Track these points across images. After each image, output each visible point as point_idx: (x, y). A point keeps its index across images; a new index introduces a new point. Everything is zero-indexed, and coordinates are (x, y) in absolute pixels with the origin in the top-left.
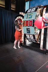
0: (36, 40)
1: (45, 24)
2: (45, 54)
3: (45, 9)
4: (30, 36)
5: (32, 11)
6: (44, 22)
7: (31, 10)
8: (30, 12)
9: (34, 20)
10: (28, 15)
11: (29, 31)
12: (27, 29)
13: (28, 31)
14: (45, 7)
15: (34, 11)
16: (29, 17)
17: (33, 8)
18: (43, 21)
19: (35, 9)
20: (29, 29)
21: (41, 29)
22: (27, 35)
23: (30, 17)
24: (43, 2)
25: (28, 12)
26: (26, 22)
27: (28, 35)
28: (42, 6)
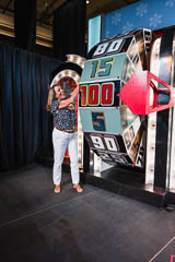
0: (127, 157)
1: (161, 98)
2: (164, 211)
3: (158, 41)
4: (107, 140)
5: (111, 50)
6: (155, 89)
7: (106, 45)
8: (105, 54)
9: (117, 83)
10: (95, 64)
11: (102, 122)
12: (95, 115)
13: (98, 124)
14: (156, 34)
15: (117, 48)
16: (99, 70)
17: (116, 38)
18: (151, 84)
19: (120, 42)
20: (102, 114)
21: (147, 117)
22: (93, 138)
23: (104, 70)
24: (151, 19)
25: (96, 53)
26: (91, 88)
27: (99, 139)
28: (147, 33)
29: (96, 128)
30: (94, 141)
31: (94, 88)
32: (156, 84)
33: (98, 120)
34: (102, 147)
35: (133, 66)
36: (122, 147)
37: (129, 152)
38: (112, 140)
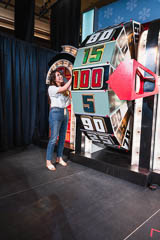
0: (114, 139)
1: (147, 85)
3: (146, 33)
4: (95, 121)
5: (102, 38)
6: (141, 77)
7: (98, 35)
8: (97, 42)
9: (106, 68)
10: (87, 51)
11: (92, 104)
12: (85, 98)
13: (88, 106)
14: (145, 26)
15: (107, 37)
16: (90, 56)
17: (108, 28)
18: (137, 72)
19: (110, 31)
20: (91, 97)
21: (134, 101)
22: (83, 120)
23: (95, 56)
24: (140, 13)
25: (89, 42)
26: (83, 73)
27: (89, 120)
28: (136, 25)
29: (86, 109)
30: (84, 123)
31: (85, 73)
32: (143, 72)
33: (88, 103)
34: (91, 128)
36: (109, 129)
37: (117, 135)
38: (100, 122)
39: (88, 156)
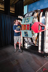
1: (42, 28)
3: (42, 13)
4: (28, 39)
7: (28, 14)
8: (28, 17)
9: (31, 24)
12: (25, 32)
13: (26, 35)
15: (31, 15)
16: (26, 21)
17: (31, 12)
19: (32, 13)
20: (27, 32)
21: (39, 33)
22: (25, 38)
25: (26, 16)
26: (24, 25)
28: (39, 11)
29: (25, 36)
33: (26, 34)
34: (27, 41)
35: (35, 20)
36: (32, 41)
37: (34, 42)
38: (30, 39)
39: (26, 48)
